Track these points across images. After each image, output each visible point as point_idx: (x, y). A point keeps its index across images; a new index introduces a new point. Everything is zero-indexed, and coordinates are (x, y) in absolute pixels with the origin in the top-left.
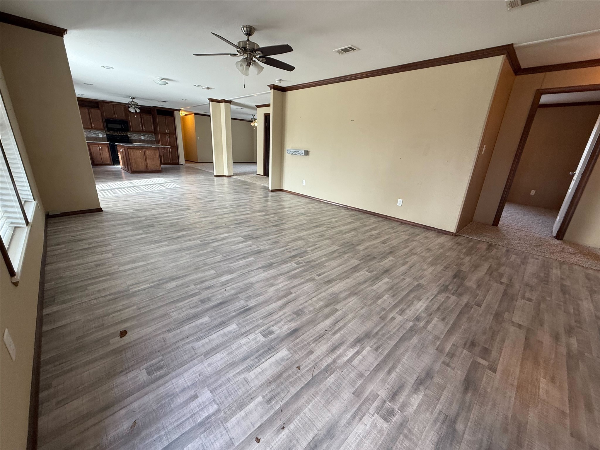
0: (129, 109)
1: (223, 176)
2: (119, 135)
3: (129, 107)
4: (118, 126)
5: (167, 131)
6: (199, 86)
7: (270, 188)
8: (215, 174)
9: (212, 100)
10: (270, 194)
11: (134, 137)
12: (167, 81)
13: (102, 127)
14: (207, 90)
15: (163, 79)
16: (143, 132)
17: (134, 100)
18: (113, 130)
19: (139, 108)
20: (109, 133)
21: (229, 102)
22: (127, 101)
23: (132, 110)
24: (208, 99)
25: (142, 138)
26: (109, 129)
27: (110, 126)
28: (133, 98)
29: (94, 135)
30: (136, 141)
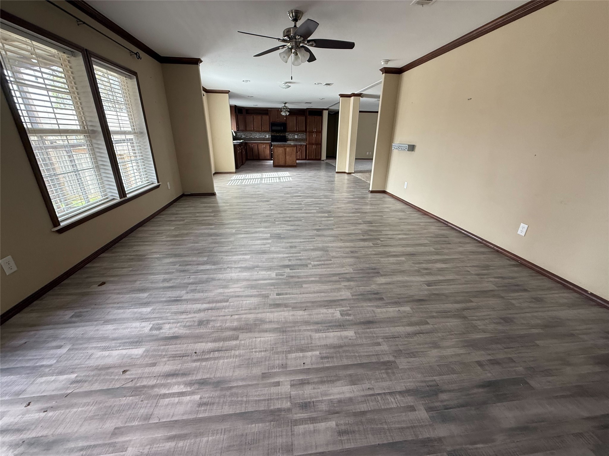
0: (281, 113)
1: (345, 173)
2: (279, 136)
3: (282, 111)
4: (279, 128)
5: (315, 130)
6: (318, 84)
7: (370, 189)
8: (336, 171)
9: (342, 96)
10: (370, 195)
11: (290, 136)
12: (289, 84)
13: (268, 130)
14: (328, 86)
15: (287, 83)
16: (296, 131)
17: (286, 105)
18: (277, 131)
19: (288, 112)
20: (273, 134)
21: (360, 95)
22: (281, 106)
23: (283, 114)
24: (339, 95)
25: (296, 137)
26: (273, 131)
27: (274, 128)
28: (286, 103)
29: (263, 137)
30: (290, 140)
